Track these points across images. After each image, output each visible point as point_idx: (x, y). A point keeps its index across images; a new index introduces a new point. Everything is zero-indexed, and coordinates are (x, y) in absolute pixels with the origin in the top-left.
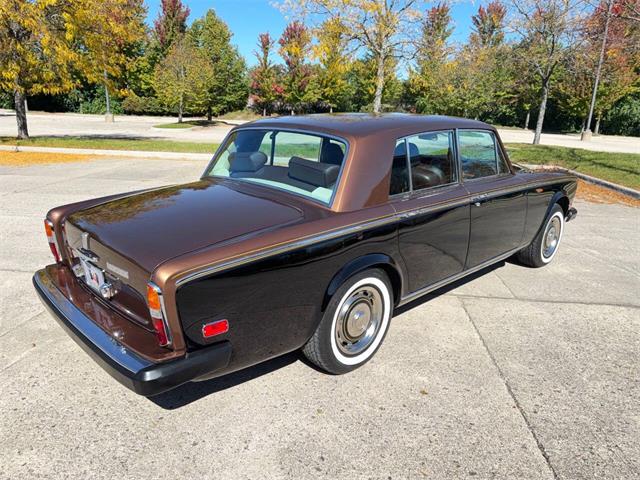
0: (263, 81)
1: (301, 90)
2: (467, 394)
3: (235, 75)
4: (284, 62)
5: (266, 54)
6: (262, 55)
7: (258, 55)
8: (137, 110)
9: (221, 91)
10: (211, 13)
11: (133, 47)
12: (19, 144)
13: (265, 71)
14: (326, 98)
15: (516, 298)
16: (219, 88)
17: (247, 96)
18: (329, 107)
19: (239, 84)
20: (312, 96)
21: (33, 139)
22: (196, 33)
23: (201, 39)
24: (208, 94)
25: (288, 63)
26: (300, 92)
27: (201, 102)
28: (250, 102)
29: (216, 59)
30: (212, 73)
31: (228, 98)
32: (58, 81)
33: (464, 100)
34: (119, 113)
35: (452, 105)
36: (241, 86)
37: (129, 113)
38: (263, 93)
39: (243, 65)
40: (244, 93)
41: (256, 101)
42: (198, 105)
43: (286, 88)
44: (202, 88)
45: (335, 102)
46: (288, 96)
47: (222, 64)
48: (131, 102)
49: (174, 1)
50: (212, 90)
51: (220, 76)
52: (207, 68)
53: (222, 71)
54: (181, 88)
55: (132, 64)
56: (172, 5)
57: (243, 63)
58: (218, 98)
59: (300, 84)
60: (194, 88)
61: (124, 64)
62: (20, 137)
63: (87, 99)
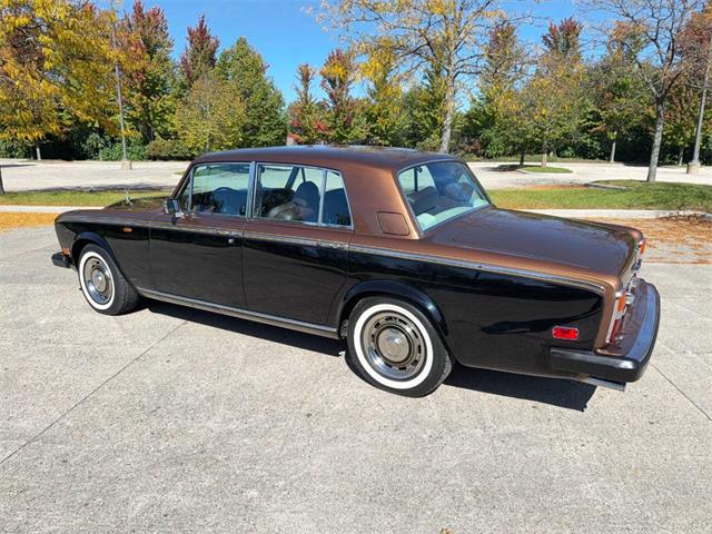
0: (303, 118)
1: (346, 125)
3: (270, 112)
4: (327, 97)
5: (306, 87)
6: (302, 88)
7: (297, 89)
8: (163, 154)
9: (255, 130)
10: (242, 42)
11: (156, 84)
13: (305, 107)
14: (377, 134)
16: (253, 127)
17: (285, 135)
19: (276, 122)
20: (360, 132)
22: (225, 65)
23: (230, 71)
24: (240, 134)
25: (331, 96)
26: (345, 128)
27: (230, 144)
28: (290, 141)
29: (247, 95)
30: (242, 110)
31: (263, 138)
33: (543, 130)
34: (142, 158)
35: (528, 136)
36: (278, 124)
37: (154, 158)
38: (305, 132)
39: (280, 100)
40: (282, 131)
41: (296, 140)
42: (228, 147)
43: (330, 125)
44: (232, 127)
45: (386, 139)
46: (332, 133)
47: (255, 99)
48: (156, 146)
49: (202, 31)
50: (244, 129)
51: (253, 112)
52: (237, 104)
53: (255, 107)
54: (207, 128)
55: (156, 104)
56: (200, 37)
57: (280, 97)
58: (252, 138)
59: (345, 119)
60: (222, 127)
61: (147, 104)
63: (107, 145)
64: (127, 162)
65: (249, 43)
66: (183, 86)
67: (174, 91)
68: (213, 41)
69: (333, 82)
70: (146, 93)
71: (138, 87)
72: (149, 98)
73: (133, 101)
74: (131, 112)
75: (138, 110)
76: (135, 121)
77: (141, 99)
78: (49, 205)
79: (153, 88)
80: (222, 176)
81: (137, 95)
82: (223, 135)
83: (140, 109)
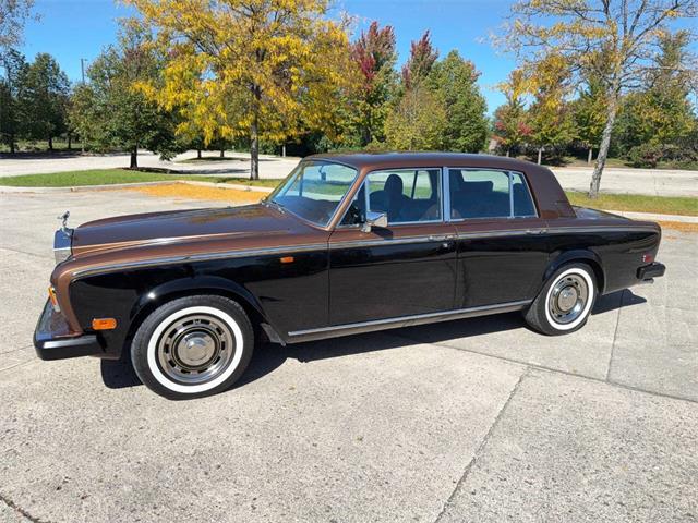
0: (509, 121)
1: (553, 129)
2: (416, 457)
3: (472, 117)
7: (507, 94)
9: (455, 134)
10: (453, 54)
11: (379, 93)
12: (251, 184)
13: (513, 110)
14: (586, 138)
15: (608, 381)
16: (454, 131)
17: (483, 138)
18: (590, 148)
19: (476, 126)
20: (567, 135)
21: (264, 181)
24: (441, 138)
25: (539, 98)
26: (551, 131)
27: (429, 146)
28: (492, 144)
29: (452, 101)
31: (461, 141)
32: (283, 128)
36: (478, 128)
38: (508, 134)
39: (483, 107)
40: (481, 135)
41: (500, 143)
42: (426, 149)
43: (534, 128)
44: (432, 132)
46: (537, 136)
47: (458, 106)
48: (372, 147)
49: (425, 43)
50: (445, 133)
51: (455, 119)
52: (440, 111)
53: (456, 113)
54: (411, 133)
55: (377, 111)
56: (423, 49)
57: (483, 102)
58: (451, 141)
59: (551, 123)
60: (423, 133)
61: (369, 111)
62: (251, 179)
63: (334, 146)
65: (460, 54)
66: (401, 94)
67: (392, 98)
68: (433, 53)
70: (371, 101)
71: (364, 95)
72: (371, 105)
73: (359, 108)
74: (355, 118)
75: (361, 116)
76: (358, 125)
77: (365, 107)
79: (376, 96)
81: (362, 103)
82: (423, 139)
83: (363, 115)
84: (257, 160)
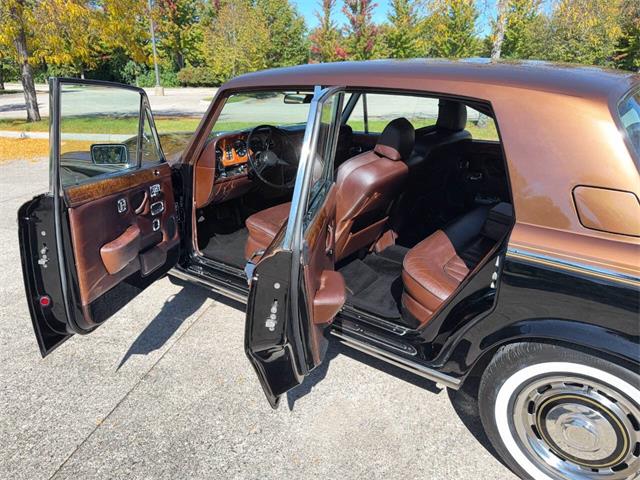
0: (324, 44)
1: (367, 51)
3: (293, 38)
4: (348, 23)
5: (328, 13)
6: (323, 14)
7: (318, 16)
8: (192, 81)
9: (278, 56)
11: (186, 13)
12: (28, 130)
13: (327, 33)
16: (276, 54)
17: (305, 62)
19: (298, 48)
24: (263, 60)
25: (353, 22)
26: (365, 53)
29: (272, 20)
30: (267, 35)
31: (284, 65)
34: (174, 85)
36: (300, 50)
37: (185, 85)
38: (324, 58)
39: (302, 26)
40: (304, 57)
43: (350, 50)
44: (256, 53)
47: (279, 24)
48: (186, 73)
50: (268, 56)
51: (276, 38)
52: (262, 29)
53: (279, 33)
54: (232, 54)
55: (187, 32)
57: (302, 23)
58: (275, 64)
59: (366, 45)
60: (247, 54)
61: (178, 33)
62: (29, 120)
63: (143, 72)
64: (160, 88)
66: (211, 14)
67: (202, 19)
69: (354, 8)
70: (178, 21)
71: (170, 15)
72: (180, 26)
73: (166, 30)
74: (164, 40)
75: (170, 38)
76: (168, 49)
77: (173, 28)
78: (81, 132)
79: (183, 16)
80: (247, 103)
81: (169, 24)
82: (248, 61)
83: (171, 37)
84: (34, 93)
